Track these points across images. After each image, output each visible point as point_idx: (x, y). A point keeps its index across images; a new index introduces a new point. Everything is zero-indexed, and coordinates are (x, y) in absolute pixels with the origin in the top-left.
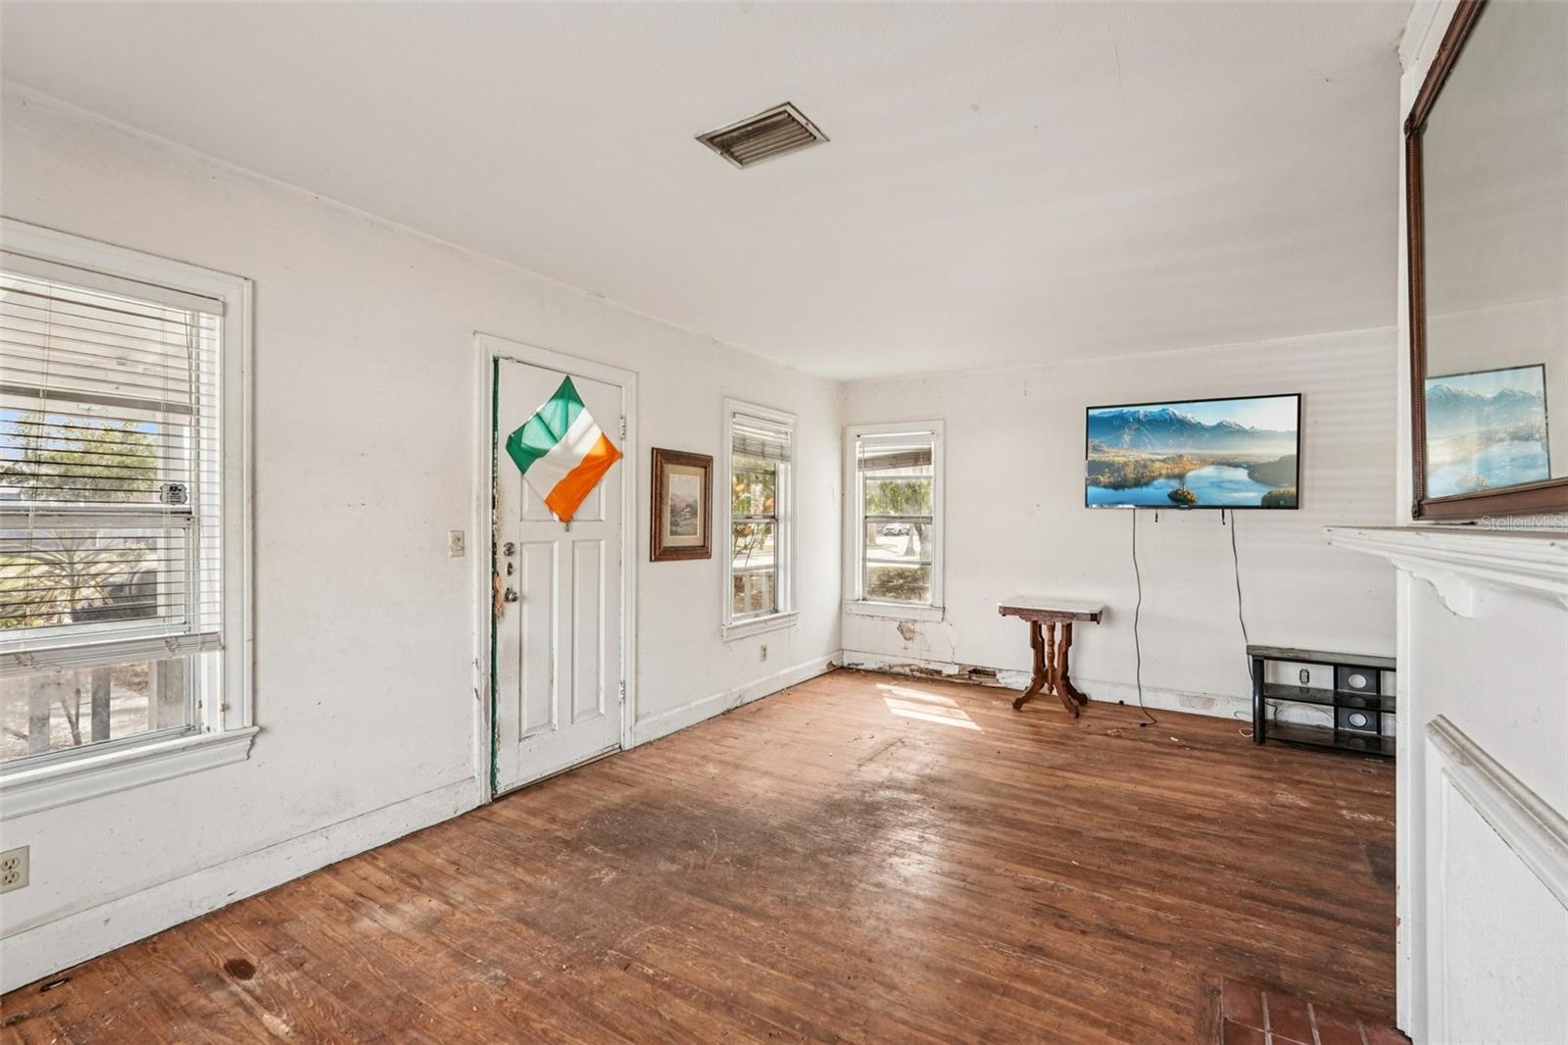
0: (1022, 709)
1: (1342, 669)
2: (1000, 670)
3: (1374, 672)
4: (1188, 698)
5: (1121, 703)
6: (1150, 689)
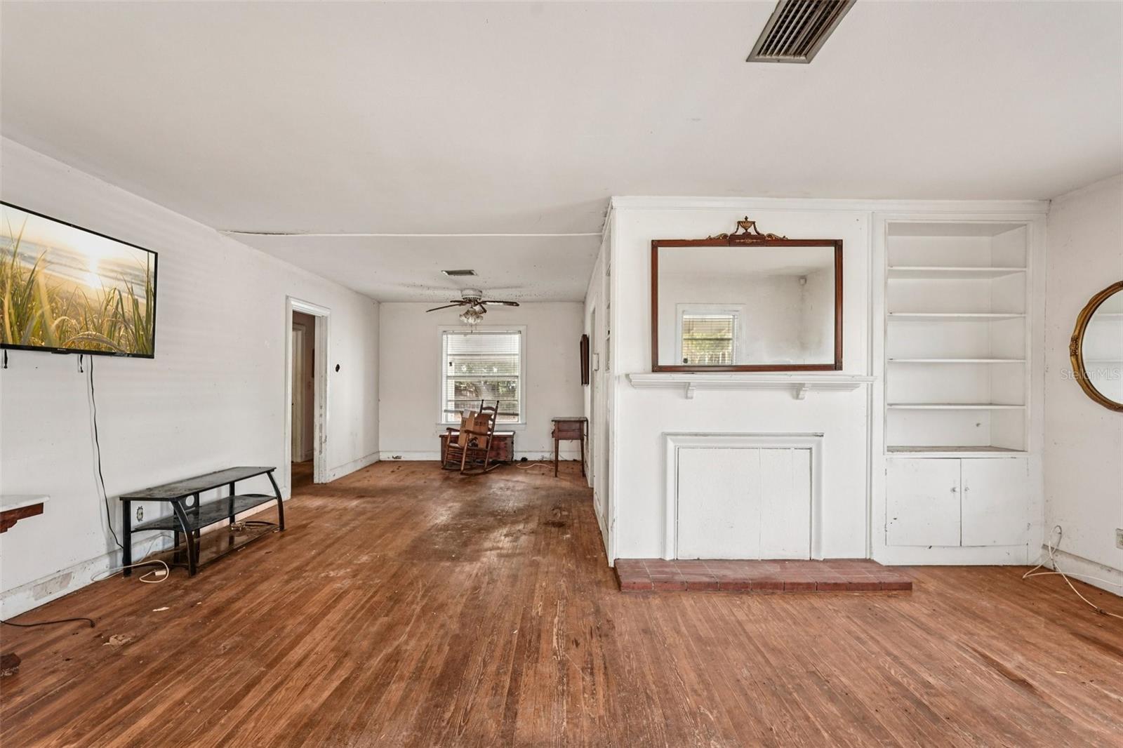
4: (44, 587)
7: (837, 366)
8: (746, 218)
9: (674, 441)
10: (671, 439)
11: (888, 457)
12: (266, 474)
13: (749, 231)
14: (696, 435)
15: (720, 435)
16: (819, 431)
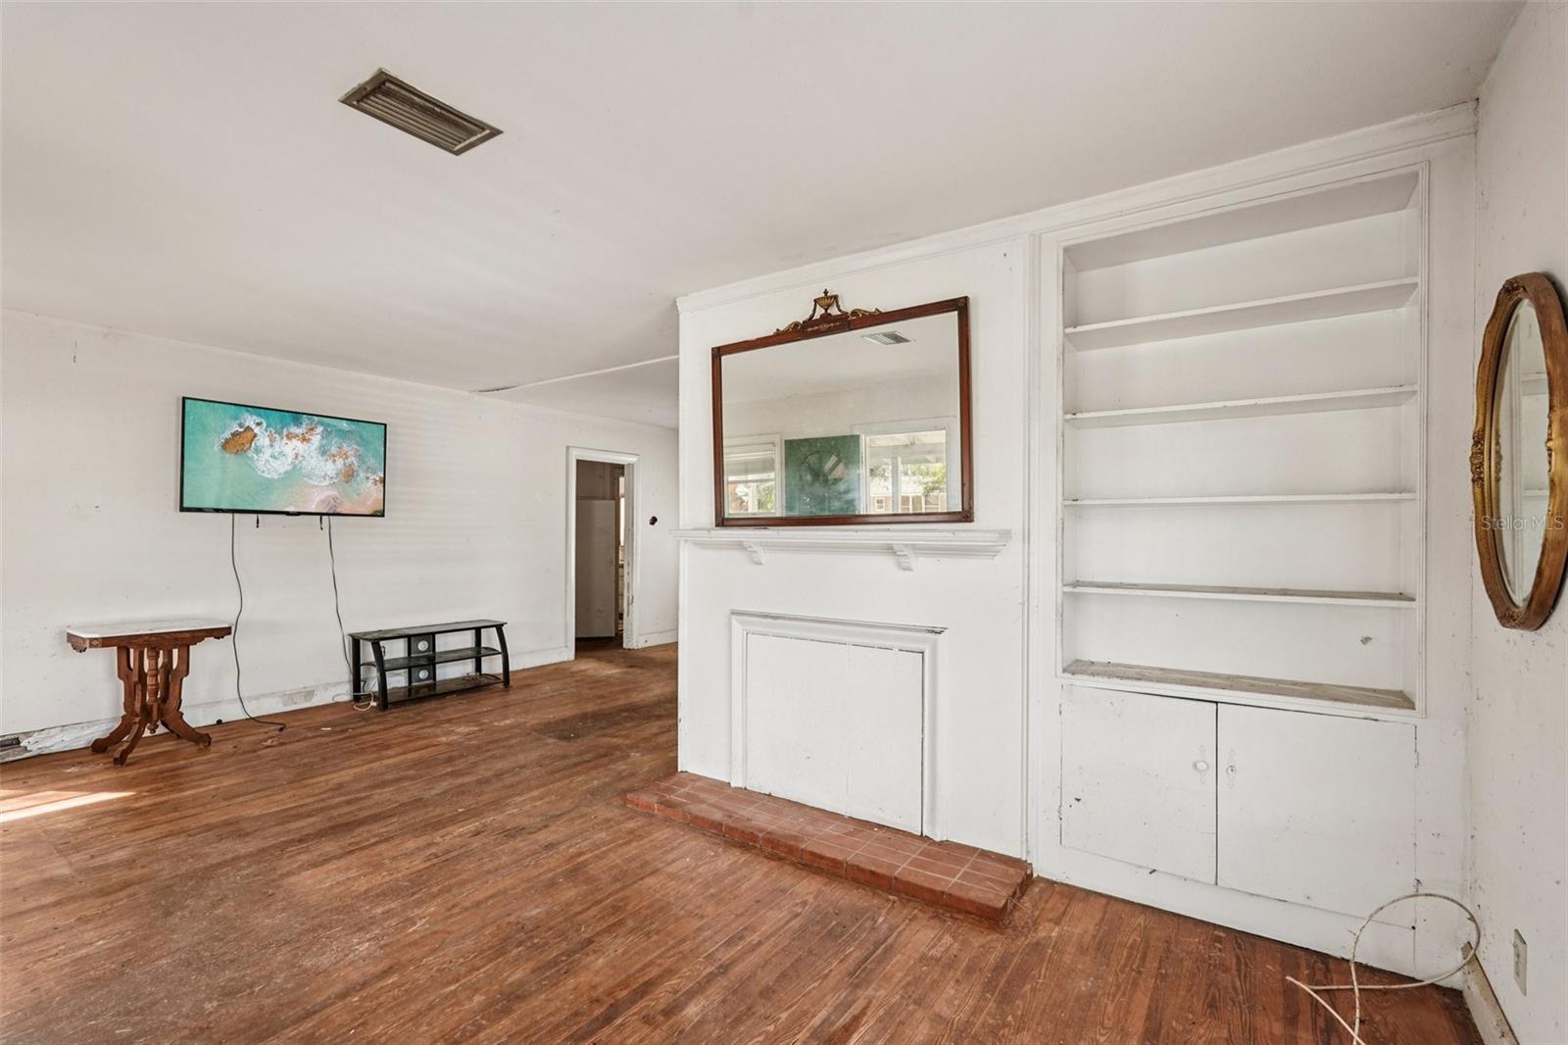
0: (128, 761)
1: (411, 638)
2: (27, 734)
3: (431, 636)
4: (290, 697)
5: (219, 722)
6: (250, 699)
7: (966, 516)
8: (826, 292)
9: (740, 622)
10: (737, 620)
11: (1065, 682)
12: (494, 629)
13: (829, 311)
14: (765, 616)
15: (795, 619)
16: (939, 625)
